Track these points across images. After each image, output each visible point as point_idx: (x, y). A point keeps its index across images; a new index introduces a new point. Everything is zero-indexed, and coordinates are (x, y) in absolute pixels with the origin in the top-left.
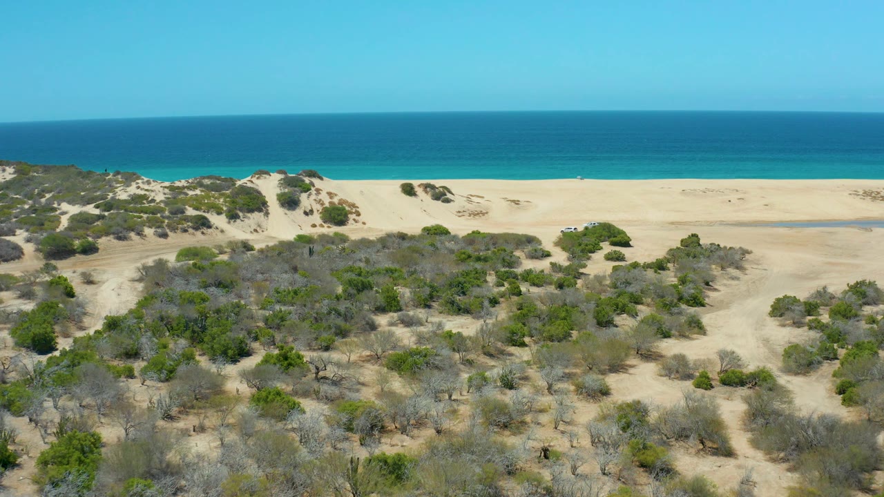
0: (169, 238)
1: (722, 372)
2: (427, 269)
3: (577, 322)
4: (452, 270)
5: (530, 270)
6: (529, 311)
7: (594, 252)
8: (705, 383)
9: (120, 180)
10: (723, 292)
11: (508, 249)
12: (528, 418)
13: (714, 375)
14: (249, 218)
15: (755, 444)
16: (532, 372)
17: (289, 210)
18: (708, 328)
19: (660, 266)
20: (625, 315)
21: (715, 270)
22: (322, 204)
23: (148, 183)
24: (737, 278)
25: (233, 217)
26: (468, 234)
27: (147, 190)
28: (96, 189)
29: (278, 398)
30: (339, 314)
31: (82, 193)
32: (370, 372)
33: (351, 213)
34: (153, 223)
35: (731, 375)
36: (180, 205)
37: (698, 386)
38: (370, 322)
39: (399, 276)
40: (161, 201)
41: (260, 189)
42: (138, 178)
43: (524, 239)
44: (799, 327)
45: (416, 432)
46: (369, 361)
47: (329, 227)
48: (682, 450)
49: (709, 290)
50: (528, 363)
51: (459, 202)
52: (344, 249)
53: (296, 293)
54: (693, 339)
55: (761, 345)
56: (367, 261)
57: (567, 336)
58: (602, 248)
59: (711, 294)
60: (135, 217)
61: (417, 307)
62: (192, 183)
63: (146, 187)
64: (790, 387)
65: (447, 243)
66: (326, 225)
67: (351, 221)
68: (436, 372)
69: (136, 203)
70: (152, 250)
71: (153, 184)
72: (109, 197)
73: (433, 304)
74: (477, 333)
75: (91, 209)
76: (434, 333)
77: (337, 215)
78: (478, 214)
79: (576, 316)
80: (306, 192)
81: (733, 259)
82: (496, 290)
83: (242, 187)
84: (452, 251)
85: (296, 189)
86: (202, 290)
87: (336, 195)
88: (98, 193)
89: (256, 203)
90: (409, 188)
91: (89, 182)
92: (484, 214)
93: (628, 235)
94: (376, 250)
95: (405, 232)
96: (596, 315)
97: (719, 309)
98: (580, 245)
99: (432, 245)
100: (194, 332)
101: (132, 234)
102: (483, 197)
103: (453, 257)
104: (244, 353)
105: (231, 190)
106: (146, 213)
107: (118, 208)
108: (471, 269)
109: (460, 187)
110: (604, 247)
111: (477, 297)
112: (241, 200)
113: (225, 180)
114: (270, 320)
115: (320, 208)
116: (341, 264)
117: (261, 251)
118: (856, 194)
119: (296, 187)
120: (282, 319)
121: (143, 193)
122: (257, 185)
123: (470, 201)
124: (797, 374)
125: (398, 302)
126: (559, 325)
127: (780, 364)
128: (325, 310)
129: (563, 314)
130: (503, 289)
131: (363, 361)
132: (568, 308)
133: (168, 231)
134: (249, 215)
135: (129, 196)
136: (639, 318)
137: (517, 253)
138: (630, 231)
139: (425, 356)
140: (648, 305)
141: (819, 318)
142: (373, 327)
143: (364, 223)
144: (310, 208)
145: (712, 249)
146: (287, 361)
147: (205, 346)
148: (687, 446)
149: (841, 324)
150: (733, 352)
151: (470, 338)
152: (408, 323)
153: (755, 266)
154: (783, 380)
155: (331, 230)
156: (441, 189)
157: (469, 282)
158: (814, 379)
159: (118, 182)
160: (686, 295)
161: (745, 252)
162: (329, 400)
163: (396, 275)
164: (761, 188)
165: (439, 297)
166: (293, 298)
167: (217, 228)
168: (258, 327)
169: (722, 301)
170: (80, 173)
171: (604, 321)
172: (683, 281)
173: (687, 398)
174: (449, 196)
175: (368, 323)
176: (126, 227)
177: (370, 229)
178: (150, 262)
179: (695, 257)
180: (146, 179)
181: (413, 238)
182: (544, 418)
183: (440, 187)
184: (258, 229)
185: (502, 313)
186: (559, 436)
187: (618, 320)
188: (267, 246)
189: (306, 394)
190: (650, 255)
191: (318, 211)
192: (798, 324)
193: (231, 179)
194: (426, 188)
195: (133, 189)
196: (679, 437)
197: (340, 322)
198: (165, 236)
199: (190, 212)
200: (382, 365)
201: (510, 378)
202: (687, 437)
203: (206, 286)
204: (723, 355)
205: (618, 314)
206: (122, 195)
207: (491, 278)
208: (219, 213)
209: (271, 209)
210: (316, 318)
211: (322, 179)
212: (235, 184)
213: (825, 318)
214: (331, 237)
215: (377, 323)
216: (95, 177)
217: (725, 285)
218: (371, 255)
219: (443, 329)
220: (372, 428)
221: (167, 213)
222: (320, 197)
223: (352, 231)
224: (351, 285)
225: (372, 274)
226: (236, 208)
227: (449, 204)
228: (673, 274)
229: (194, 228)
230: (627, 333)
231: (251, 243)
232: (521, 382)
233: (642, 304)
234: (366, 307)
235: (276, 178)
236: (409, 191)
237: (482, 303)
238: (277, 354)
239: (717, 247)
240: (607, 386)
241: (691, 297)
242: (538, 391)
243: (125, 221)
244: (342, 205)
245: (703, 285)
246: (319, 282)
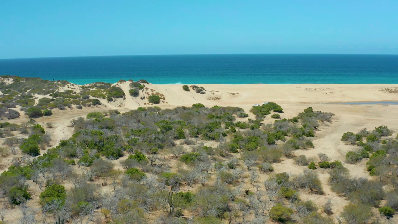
0: (83, 109)
1: (320, 162)
2: (195, 121)
3: (259, 143)
4: (206, 121)
5: (240, 122)
6: (240, 138)
7: (267, 115)
8: (313, 167)
9: (60, 84)
10: (321, 131)
11: (230, 113)
12: (240, 180)
13: (317, 163)
14: (117, 100)
15: (333, 190)
16: (241, 162)
17: (134, 97)
18: (315, 146)
19: (295, 120)
20: (280, 140)
21: (319, 122)
22: (149, 94)
23: (73, 85)
24: (328, 126)
25: (110, 100)
26: (213, 107)
27: (72, 88)
28: (49, 88)
29: (137, 172)
30: (159, 139)
31: (44, 90)
32: (173, 163)
33: (161, 98)
34: (75, 102)
35: (324, 163)
36: (87, 95)
37: (310, 168)
38: (173, 143)
39: (184, 124)
40: (79, 93)
41: (121, 88)
42: (68, 83)
43: (237, 109)
44: (353, 145)
45: (194, 185)
46: (173, 158)
47: (152, 104)
48: (303, 192)
49: (316, 130)
50: (240, 159)
51: (208, 94)
52: (159, 113)
53: (140, 131)
54: (308, 150)
55: (337, 152)
56: (170, 118)
57: (255, 148)
58: (270, 113)
59: (317, 132)
60: (67, 100)
61: (192, 137)
62: (92, 85)
63: (72, 87)
64: (348, 168)
65: (203, 111)
66: (150, 104)
67: (161, 102)
68: (201, 162)
69: (68, 94)
70: (76, 114)
71: (75, 86)
72: (56, 91)
73: (199, 136)
74: (218, 147)
75: (48, 96)
76: (200, 147)
77: (155, 99)
78: (216, 99)
79: (259, 140)
80: (141, 89)
81: (327, 118)
82: (225, 130)
83: (114, 87)
84: (206, 114)
85: (137, 88)
86: (100, 130)
87: (155, 90)
88: (51, 90)
89: (120, 94)
90: (186, 88)
91: (46, 85)
92: (219, 99)
93: (282, 107)
94: (173, 114)
95: (185, 106)
96: (268, 140)
97: (320, 138)
98: (261, 112)
99: (197, 112)
100: (99, 147)
101: (67, 107)
102: (218, 92)
103: (206, 117)
104: (120, 155)
105: (109, 88)
106: (72, 98)
107: (60, 96)
108: (214, 121)
109: (208, 87)
110: (271, 113)
111: (217, 133)
112: (113, 92)
113: (106, 84)
114: (130, 142)
115: (148, 96)
116: (159, 120)
117: (124, 114)
118: (382, 90)
119: (137, 87)
120: (136, 142)
121: (70, 89)
122: (120, 86)
123: (213, 93)
124: (351, 163)
125: (184, 135)
126: (252, 144)
127: (345, 160)
128: (153, 138)
129: (254, 140)
130: (228, 130)
131: (170, 158)
132: (256, 137)
133: (82, 106)
134: (117, 99)
135: (65, 91)
136: (286, 141)
137: (234, 115)
138: (282, 106)
139: (196, 156)
140: (290, 136)
141: (362, 141)
142: (174, 145)
143: (167, 103)
144: (143, 96)
145: (318, 113)
146: (139, 158)
147: (104, 152)
148: (305, 190)
149: (371, 144)
150: (325, 154)
151: (215, 149)
152: (188, 143)
153: (336, 121)
154: (345, 166)
155: (154, 105)
156: (200, 88)
157: (214, 127)
158: (359, 165)
159: (59, 85)
160: (306, 132)
161: (332, 115)
162: (157, 173)
163: (182, 124)
164: (340, 88)
165: (201, 133)
166: (139, 133)
167: (103, 105)
168: (125, 145)
169: (321, 135)
170: (42, 81)
171: (271, 142)
172: (305, 127)
173: (305, 171)
174: (204, 91)
175: (171, 143)
176: (64, 104)
177: (169, 105)
178: (76, 119)
179: (310, 116)
180: (72, 84)
181: (189, 109)
182: (246, 180)
183: (200, 87)
184: (121, 105)
185: (228, 139)
186: (253, 187)
187: (277, 142)
188: (126, 112)
189: (147, 171)
190: (291, 116)
191: (147, 97)
192: (353, 144)
193: (109, 83)
194: (194, 87)
195: (66, 88)
196: (302, 187)
197: (160, 142)
198: (81, 108)
199: (91, 98)
200: (178, 160)
201: (232, 164)
202: (305, 187)
203: (102, 128)
204: (321, 156)
205: (277, 140)
206: (62, 90)
207: (223, 126)
208: (104, 98)
209: (126, 97)
210: (150, 141)
211: (148, 84)
212: (111, 86)
213: (365, 141)
214: (153, 109)
215: (175, 143)
216: (49, 83)
217: (323, 128)
218: (171, 116)
219: (203, 145)
220: (176, 183)
221: (81, 98)
222: (148, 91)
223: (162, 106)
224: (163, 128)
225: (172, 124)
226: (111, 96)
227: (204, 95)
228: (300, 124)
229: (93, 105)
230: (281, 147)
231: (119, 111)
232: (237, 166)
233: (287, 136)
234: (170, 137)
235: (128, 83)
236: (186, 89)
237: (219, 135)
238: (135, 155)
239: (320, 113)
240: (272, 168)
241: (308, 133)
242: (243, 170)
243: (63, 102)
244: (157, 95)
245: (313, 128)
246: (150, 127)
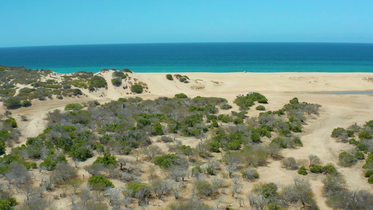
0: (63, 99)
1: (311, 165)
2: (176, 115)
3: (243, 140)
4: (188, 115)
5: (223, 115)
6: (221, 135)
7: (251, 106)
8: (303, 172)
9: (43, 73)
10: (309, 125)
11: (213, 104)
12: (220, 191)
13: (307, 167)
14: (99, 90)
15: (328, 204)
16: (222, 166)
17: (117, 86)
19: (281, 113)
20: (265, 137)
21: (306, 115)
22: (131, 84)
24: (315, 118)
25: (92, 90)
26: (195, 98)
27: (54, 78)
28: (32, 77)
29: (101, 180)
30: (134, 137)
31: (27, 79)
32: (146, 166)
33: (144, 88)
34: (56, 93)
35: (315, 168)
36: (68, 85)
37: (300, 173)
38: (148, 140)
39: (163, 118)
40: (60, 83)
41: (104, 77)
42: (51, 72)
43: (220, 100)
44: (345, 143)
45: (166, 198)
46: (146, 160)
47: (134, 94)
48: (294, 208)
49: (303, 124)
50: (220, 161)
51: (192, 83)
52: (139, 105)
53: (115, 126)
54: (297, 149)
56: (149, 111)
57: (239, 147)
58: (254, 104)
59: (304, 126)
60: (48, 90)
61: (170, 133)
62: (74, 74)
63: (54, 76)
65: (185, 102)
66: (133, 93)
67: (144, 91)
68: (177, 166)
69: (49, 84)
70: (54, 105)
71: (57, 75)
72: (38, 81)
73: (178, 131)
74: (197, 147)
75: (30, 86)
76: (177, 146)
77: (138, 89)
78: (200, 88)
79: (243, 137)
80: (124, 78)
81: (313, 110)
82: (207, 124)
83: (96, 76)
84: (187, 106)
85: (120, 77)
86: (73, 125)
87: (138, 80)
88: (33, 79)
89: (102, 84)
90: (170, 77)
91: (30, 74)
92: (202, 88)
93: (266, 98)
94: (154, 105)
95: (167, 97)
96: (252, 137)
97: (308, 133)
98: (245, 103)
99: (179, 103)
100: (66, 146)
101: (47, 98)
102: (202, 81)
103: (188, 109)
104: (89, 156)
105: (91, 78)
106: (53, 88)
107: (41, 86)
108: (196, 114)
109: (192, 76)
111: (198, 128)
112: (95, 82)
113: (89, 73)
114: (102, 139)
115: (130, 85)
116: (137, 112)
117: (103, 105)
118: (365, 79)
119: (120, 76)
120: (108, 139)
121: (52, 79)
122: (103, 76)
123: (197, 82)
124: (345, 166)
125: (162, 131)
126: (235, 142)
128: (127, 135)
129: (237, 137)
130: (210, 124)
131: (144, 160)
132: (239, 134)
134: (99, 89)
135: (46, 80)
136: (272, 138)
137: (217, 107)
138: (267, 96)
139: (172, 158)
140: (276, 132)
141: (354, 138)
142: (150, 143)
143: (150, 92)
144: (126, 86)
145: (304, 105)
146: (108, 161)
147: (71, 153)
148: (296, 206)
149: (365, 142)
150: (316, 157)
151: (194, 149)
152: (166, 141)
153: (323, 113)
155: (134, 95)
156: (184, 77)
157: (195, 121)
158: (354, 169)
159: (42, 74)
160: (293, 127)
161: (319, 106)
162: (126, 180)
163: (162, 117)
164: (324, 76)
165: (181, 128)
166: (114, 128)
167: (85, 95)
168: (97, 143)
169: (309, 130)
170: (26, 70)
171: (256, 140)
173: (296, 181)
174: (187, 80)
176: (44, 94)
177: (152, 95)
178: (52, 111)
179: (297, 108)
180: (54, 73)
181: (170, 99)
182: (227, 191)
183: (184, 76)
184: (103, 95)
185: (209, 136)
186: (235, 200)
187: (262, 139)
188: (106, 103)
189: (115, 177)
190: (276, 108)
191: (129, 87)
192: (344, 141)
193: (91, 72)
194: (177, 76)
195: (48, 78)
196: (292, 201)
197: (134, 141)
198: (61, 98)
199: (73, 87)
200: (152, 162)
201: (211, 170)
202: (296, 201)
203: (75, 123)
204: (311, 158)
205: (262, 136)
206: (43, 80)
207: (205, 119)
208: (86, 88)
209: (108, 86)
210: (123, 139)
211: (131, 73)
212: (93, 75)
213: (357, 138)
214: (134, 99)
215: (152, 141)
216: (33, 72)
217: (310, 122)
218: (151, 108)
219: (181, 144)
220: (145, 196)
221: (63, 88)
222: (130, 81)
223: (144, 96)
224: (141, 122)
225: (151, 117)
226: (93, 86)
227: (187, 84)
228: (287, 116)
229: (74, 95)
230: (266, 146)
231: (98, 102)
232: (217, 171)
233: (273, 131)
234: (147, 133)
235: (111, 72)
236: (170, 78)
237: (200, 131)
238: (103, 157)
239: (306, 104)
240: (257, 174)
241: (295, 128)
242: (225, 176)
244: (140, 84)
246: (127, 121)
